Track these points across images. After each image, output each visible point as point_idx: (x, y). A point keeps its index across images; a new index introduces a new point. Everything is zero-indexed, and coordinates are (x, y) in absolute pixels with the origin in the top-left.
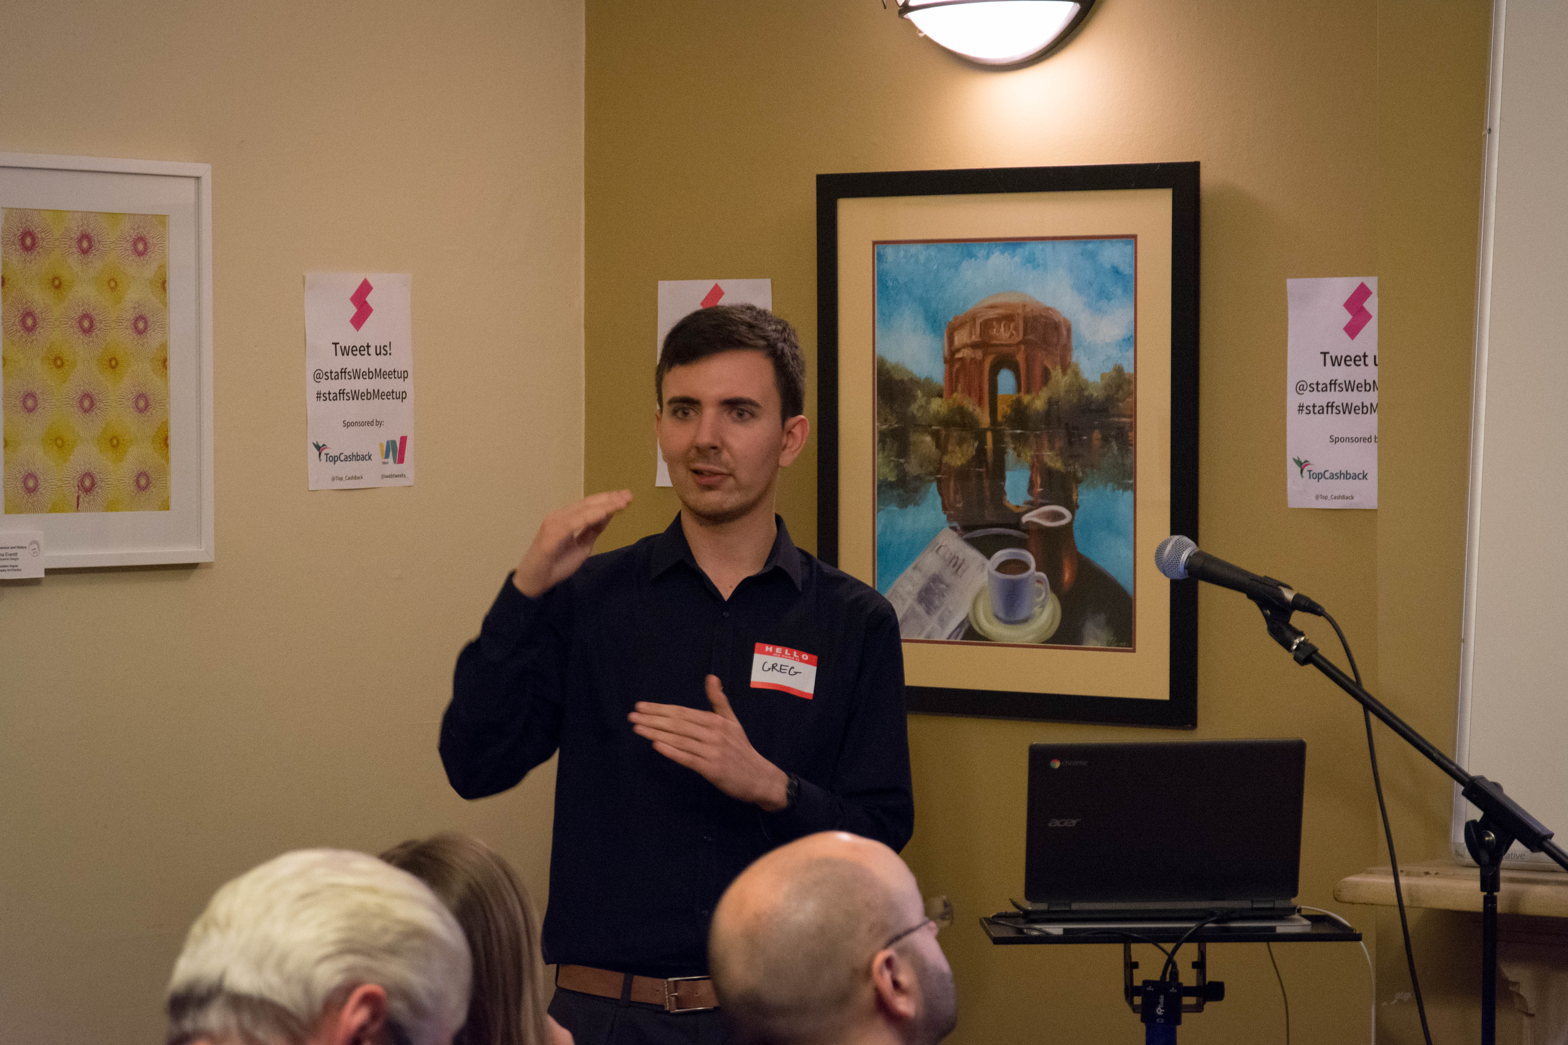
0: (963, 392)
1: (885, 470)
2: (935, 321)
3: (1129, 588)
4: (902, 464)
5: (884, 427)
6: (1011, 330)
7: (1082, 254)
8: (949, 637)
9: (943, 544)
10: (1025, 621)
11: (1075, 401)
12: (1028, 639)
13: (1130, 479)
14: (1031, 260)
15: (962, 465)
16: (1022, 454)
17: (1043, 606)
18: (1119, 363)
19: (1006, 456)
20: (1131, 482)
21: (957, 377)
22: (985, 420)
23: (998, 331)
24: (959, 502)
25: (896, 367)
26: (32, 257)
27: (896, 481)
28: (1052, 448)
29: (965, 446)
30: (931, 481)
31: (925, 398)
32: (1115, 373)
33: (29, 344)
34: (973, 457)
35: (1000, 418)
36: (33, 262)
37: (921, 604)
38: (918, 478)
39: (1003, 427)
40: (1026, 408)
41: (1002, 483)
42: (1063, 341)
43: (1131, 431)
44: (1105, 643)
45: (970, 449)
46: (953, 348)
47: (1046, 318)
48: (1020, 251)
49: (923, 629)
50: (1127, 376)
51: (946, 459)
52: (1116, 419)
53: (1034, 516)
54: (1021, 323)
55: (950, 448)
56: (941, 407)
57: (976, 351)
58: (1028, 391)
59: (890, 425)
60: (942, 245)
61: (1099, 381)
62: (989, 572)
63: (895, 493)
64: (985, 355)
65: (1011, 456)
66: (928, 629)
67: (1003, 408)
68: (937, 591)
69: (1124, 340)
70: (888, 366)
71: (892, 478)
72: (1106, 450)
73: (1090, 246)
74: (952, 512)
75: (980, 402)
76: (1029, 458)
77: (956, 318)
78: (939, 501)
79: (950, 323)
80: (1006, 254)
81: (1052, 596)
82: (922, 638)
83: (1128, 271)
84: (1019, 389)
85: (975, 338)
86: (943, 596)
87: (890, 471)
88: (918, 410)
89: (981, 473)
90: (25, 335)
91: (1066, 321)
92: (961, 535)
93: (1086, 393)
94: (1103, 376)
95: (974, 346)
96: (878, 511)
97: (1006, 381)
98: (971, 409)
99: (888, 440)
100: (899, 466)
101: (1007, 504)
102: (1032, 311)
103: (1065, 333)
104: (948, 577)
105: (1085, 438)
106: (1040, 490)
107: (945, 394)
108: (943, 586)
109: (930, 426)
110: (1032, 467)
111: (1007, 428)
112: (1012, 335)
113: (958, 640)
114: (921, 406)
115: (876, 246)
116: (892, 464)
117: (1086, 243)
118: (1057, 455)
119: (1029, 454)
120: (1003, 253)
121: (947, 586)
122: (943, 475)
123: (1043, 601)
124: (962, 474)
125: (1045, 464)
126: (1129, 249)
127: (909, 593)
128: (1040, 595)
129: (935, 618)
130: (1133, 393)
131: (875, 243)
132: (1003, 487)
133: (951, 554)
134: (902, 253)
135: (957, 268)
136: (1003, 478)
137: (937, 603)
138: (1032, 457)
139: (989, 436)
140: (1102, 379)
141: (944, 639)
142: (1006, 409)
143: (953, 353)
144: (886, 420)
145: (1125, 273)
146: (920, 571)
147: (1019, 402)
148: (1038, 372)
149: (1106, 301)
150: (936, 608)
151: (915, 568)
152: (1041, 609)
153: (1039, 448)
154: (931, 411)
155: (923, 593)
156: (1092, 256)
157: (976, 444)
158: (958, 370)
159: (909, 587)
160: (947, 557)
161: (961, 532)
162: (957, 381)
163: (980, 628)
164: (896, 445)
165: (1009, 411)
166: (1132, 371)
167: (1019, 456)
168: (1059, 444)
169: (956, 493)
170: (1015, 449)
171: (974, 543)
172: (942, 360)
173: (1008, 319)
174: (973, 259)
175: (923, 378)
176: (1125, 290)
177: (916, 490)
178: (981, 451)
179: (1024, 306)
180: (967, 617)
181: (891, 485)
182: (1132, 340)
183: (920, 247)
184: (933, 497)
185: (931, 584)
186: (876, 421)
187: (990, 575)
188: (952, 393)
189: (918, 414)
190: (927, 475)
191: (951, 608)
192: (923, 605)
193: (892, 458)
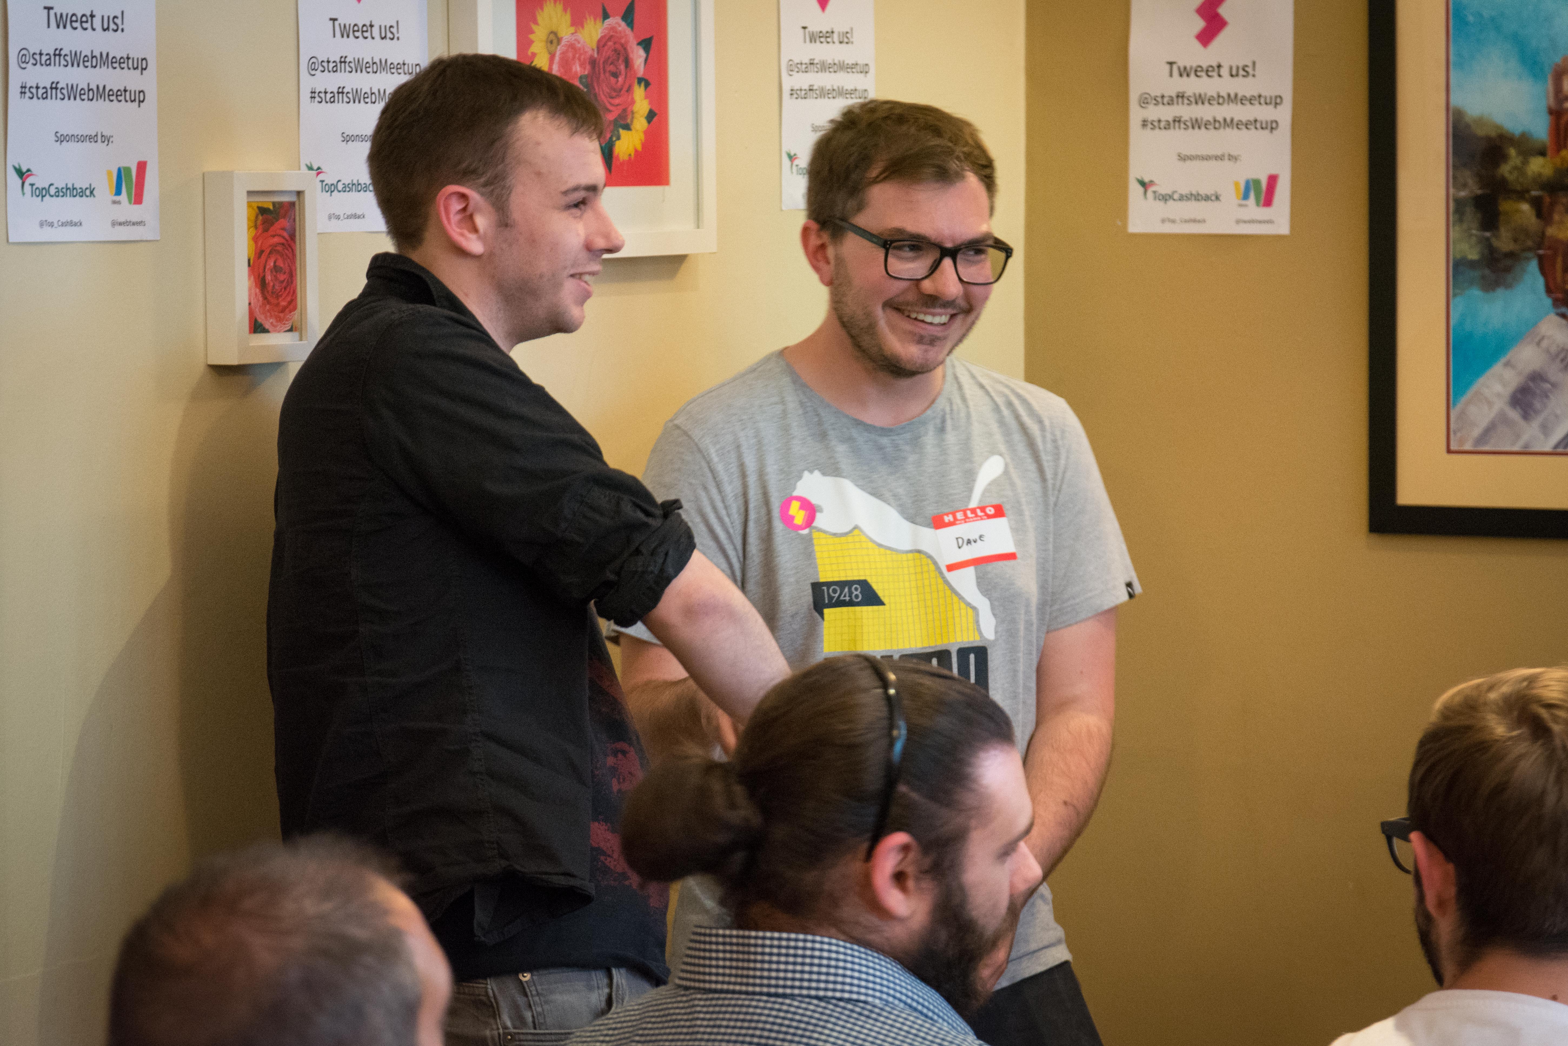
1: (1464, 247)
4: (1488, 239)
5: (1463, 194)
8: (1555, 448)
9: (1546, 335)
25: (1480, 121)
27: (1480, 258)
30: (1528, 259)
31: (1521, 158)
37: (1515, 408)
38: (1511, 255)
46: (1560, 97)
49: (1518, 437)
51: (1551, 231)
55: (1556, 217)
56: (1543, 166)
59: (1471, 192)
63: (1476, 274)
66: (1525, 438)
68: (1538, 391)
70: (1467, 118)
71: (1473, 255)
74: (1560, 296)
78: (1540, 282)
79: (1557, 65)
82: (1516, 448)
86: (1547, 397)
87: (1471, 248)
88: (1510, 172)
96: (1455, 295)
99: (1468, 209)
100: (1483, 241)
104: (1554, 374)
107: (1549, 153)
108: (1548, 386)
109: (1528, 191)
114: (1516, 168)
116: (1474, 239)
121: (1553, 386)
122: (1547, 250)
127: (1499, 395)
129: (1535, 424)
133: (1558, 346)
137: (1537, 405)
141: (1548, 448)
143: (1560, 102)
144: (1465, 185)
146: (1513, 367)
150: (1537, 412)
151: (1507, 364)
154: (1530, 173)
155: (1518, 395)
159: (1498, 388)
160: (1553, 350)
164: (1479, 215)
175: (1518, 133)
177: (1508, 270)
181: (1472, 264)
185: (1530, 383)
186: (1451, 187)
188: (1558, 150)
189: (1511, 177)
190: (1524, 250)
191: (1558, 412)
192: (1518, 407)
193: (1474, 232)
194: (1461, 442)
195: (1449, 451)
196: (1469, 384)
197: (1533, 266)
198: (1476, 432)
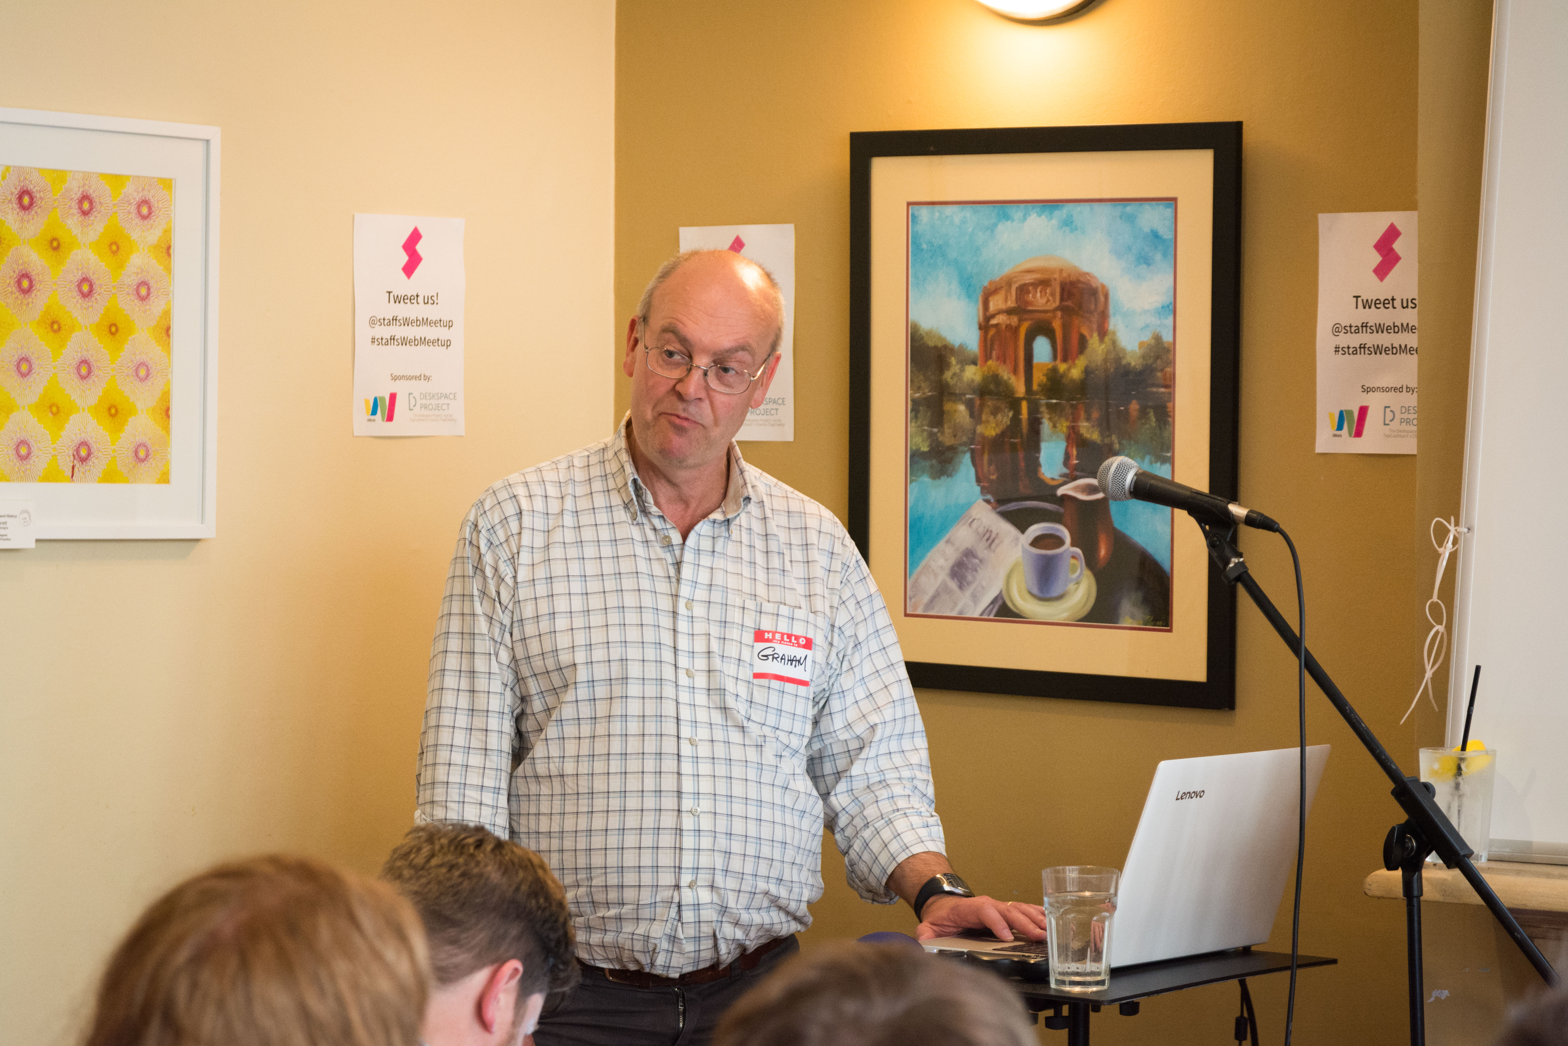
0: (998, 358)
1: (918, 440)
2: (969, 286)
3: (1166, 566)
4: (935, 434)
5: (917, 395)
6: (1048, 295)
7: (1121, 217)
8: (981, 615)
9: (977, 517)
10: (1060, 597)
11: (1112, 370)
12: (1062, 617)
13: (1168, 452)
14: (1068, 223)
15: (997, 435)
16: (1058, 425)
17: (1078, 583)
18: (1158, 331)
19: (1041, 426)
20: (1169, 455)
21: (992, 344)
22: (1020, 389)
23: (1034, 297)
24: (993, 474)
25: (929, 333)
26: (30, 216)
27: (929, 451)
28: (1088, 419)
29: (999, 416)
30: (964, 452)
31: (958, 367)
32: (1153, 341)
33: (24, 307)
34: (1008, 427)
35: (1035, 387)
36: (31, 222)
37: (953, 579)
38: (952, 449)
39: (1037, 397)
40: (1063, 376)
41: (1037, 455)
42: (1101, 307)
43: (1169, 402)
44: (1141, 622)
45: (1005, 418)
46: (988, 314)
47: (1084, 283)
48: (1057, 213)
49: (956, 604)
50: (1166, 345)
51: (980, 429)
52: (1155, 390)
53: (1069, 489)
54: (1058, 290)
55: (984, 417)
56: (975, 374)
57: (1012, 317)
58: (1065, 360)
59: (924, 394)
60: (978, 207)
61: (1138, 350)
62: (1023, 547)
63: (927, 463)
64: (1021, 321)
65: (1046, 426)
66: (960, 605)
67: (1039, 377)
68: (970, 566)
69: (1163, 307)
70: (921, 332)
71: (925, 448)
72: (1143, 421)
73: (1130, 208)
74: (986, 484)
75: (1015, 371)
76: (1065, 429)
77: (991, 283)
78: (972, 471)
79: (985, 288)
80: (1043, 217)
81: (1088, 573)
82: (953, 614)
83: (1168, 235)
84: (1055, 357)
85: (1011, 303)
86: (976, 571)
87: (923, 441)
88: (952, 378)
89: (1015, 444)
90: (20, 297)
91: (1103, 286)
92: (994, 508)
93: (1124, 362)
94: (1141, 344)
95: (1009, 312)
96: (911, 482)
97: (1042, 348)
98: (1005, 377)
99: (921, 408)
100: (931, 435)
101: (1042, 477)
102: (1069, 275)
103: (1102, 299)
104: (981, 552)
105: (1122, 408)
106: (1076, 462)
107: (979, 362)
108: (977, 561)
109: (964, 394)
110: (1068, 439)
111: (1042, 398)
112: (1048, 301)
113: (991, 617)
114: (954, 374)
115: (910, 207)
116: (925, 433)
117: (1125, 206)
118: (1093, 426)
119: (1065, 424)
120: (1039, 215)
121: (981, 561)
122: (977, 445)
123: (1079, 576)
124: (997, 445)
125: (1081, 435)
126: (1169, 212)
127: (942, 567)
128: (1074, 571)
129: (968, 593)
130: (1172, 363)
131: (909, 204)
132: (1038, 458)
133: (984, 527)
134: (937, 214)
135: (992, 231)
136: (1038, 449)
137: (970, 578)
138: (1068, 427)
139: (1024, 405)
140: (1140, 348)
141: (976, 615)
142: (1041, 377)
143: (988, 318)
144: (919, 388)
145: (1165, 237)
146: (953, 544)
147: (1054, 370)
148: (1074, 340)
149: (1145, 266)
150: (969, 584)
151: (948, 542)
152: (1076, 586)
153: (1075, 419)
154: (965, 379)
155: (956, 568)
156: (1131, 219)
157: (1011, 414)
158: (993, 336)
159: (942, 562)
160: (981, 530)
161: (994, 505)
162: (992, 349)
163: (1014, 605)
164: (929, 414)
165: (1044, 379)
166: (1171, 339)
167: (1055, 426)
168: (1095, 415)
169: (990, 464)
170: (1050, 419)
171: (1007, 516)
172: (976, 327)
173: (1044, 283)
174: (1009, 222)
175: (957, 344)
176: (1165, 255)
177: (949, 461)
178: (1016, 420)
179: (1061, 271)
180: (1001, 592)
181: (924, 456)
182: (1171, 307)
183: (955, 208)
184: (966, 469)
185: (964, 559)
186: (909, 389)
187: (1024, 551)
188: (986, 361)
189: (952, 382)
190: (961, 445)
191: (984, 584)
192: (956, 580)
193: (926, 428)
194: (915, 608)
195: (906, 615)
196: (921, 558)
197: (967, 459)
198: (926, 599)
